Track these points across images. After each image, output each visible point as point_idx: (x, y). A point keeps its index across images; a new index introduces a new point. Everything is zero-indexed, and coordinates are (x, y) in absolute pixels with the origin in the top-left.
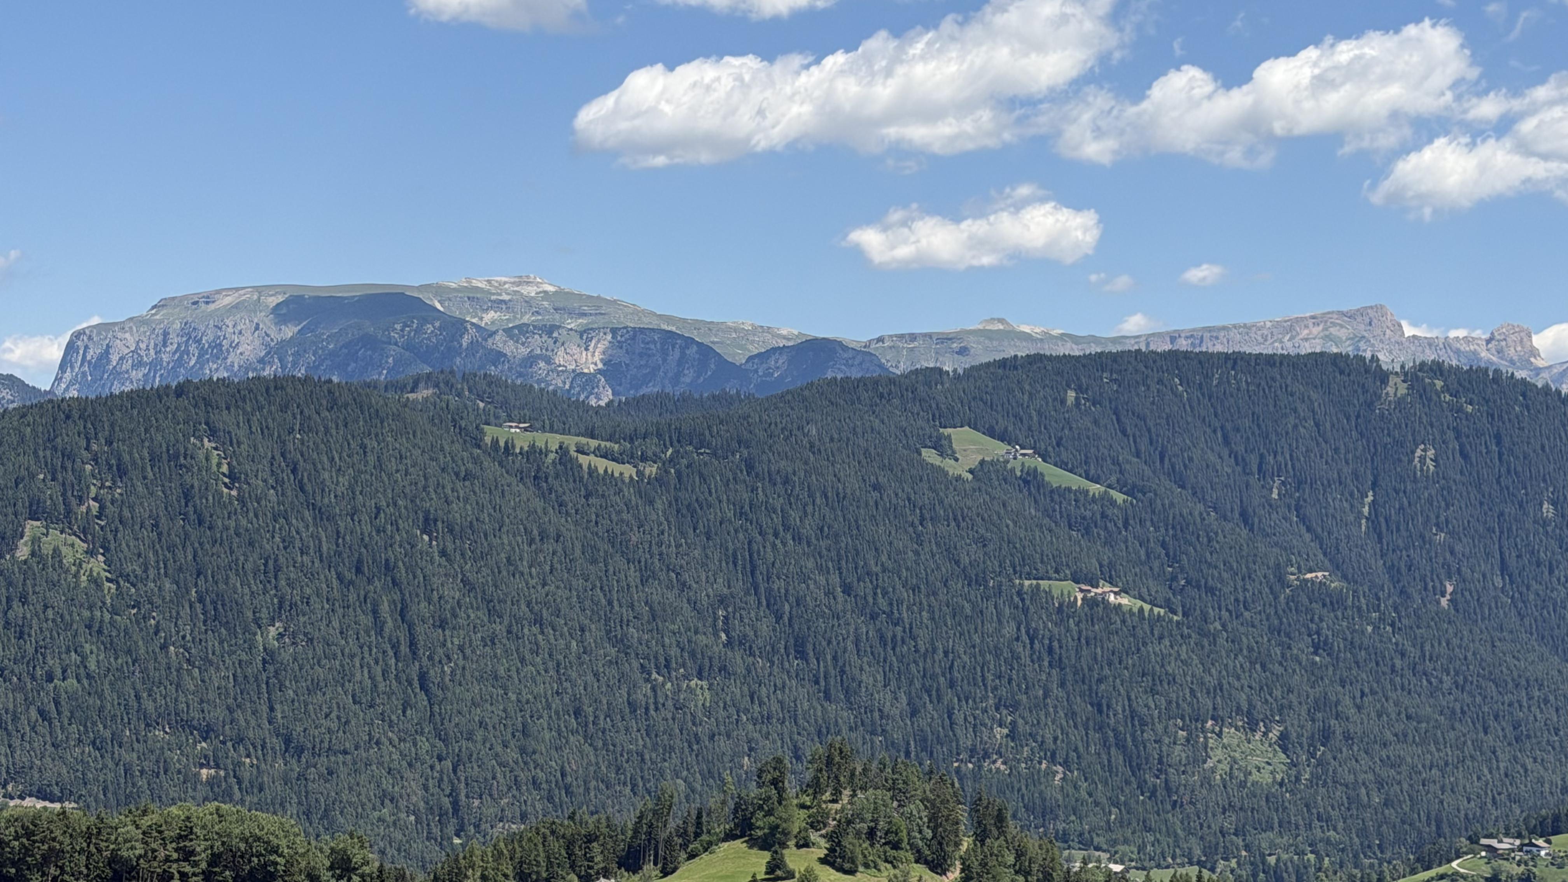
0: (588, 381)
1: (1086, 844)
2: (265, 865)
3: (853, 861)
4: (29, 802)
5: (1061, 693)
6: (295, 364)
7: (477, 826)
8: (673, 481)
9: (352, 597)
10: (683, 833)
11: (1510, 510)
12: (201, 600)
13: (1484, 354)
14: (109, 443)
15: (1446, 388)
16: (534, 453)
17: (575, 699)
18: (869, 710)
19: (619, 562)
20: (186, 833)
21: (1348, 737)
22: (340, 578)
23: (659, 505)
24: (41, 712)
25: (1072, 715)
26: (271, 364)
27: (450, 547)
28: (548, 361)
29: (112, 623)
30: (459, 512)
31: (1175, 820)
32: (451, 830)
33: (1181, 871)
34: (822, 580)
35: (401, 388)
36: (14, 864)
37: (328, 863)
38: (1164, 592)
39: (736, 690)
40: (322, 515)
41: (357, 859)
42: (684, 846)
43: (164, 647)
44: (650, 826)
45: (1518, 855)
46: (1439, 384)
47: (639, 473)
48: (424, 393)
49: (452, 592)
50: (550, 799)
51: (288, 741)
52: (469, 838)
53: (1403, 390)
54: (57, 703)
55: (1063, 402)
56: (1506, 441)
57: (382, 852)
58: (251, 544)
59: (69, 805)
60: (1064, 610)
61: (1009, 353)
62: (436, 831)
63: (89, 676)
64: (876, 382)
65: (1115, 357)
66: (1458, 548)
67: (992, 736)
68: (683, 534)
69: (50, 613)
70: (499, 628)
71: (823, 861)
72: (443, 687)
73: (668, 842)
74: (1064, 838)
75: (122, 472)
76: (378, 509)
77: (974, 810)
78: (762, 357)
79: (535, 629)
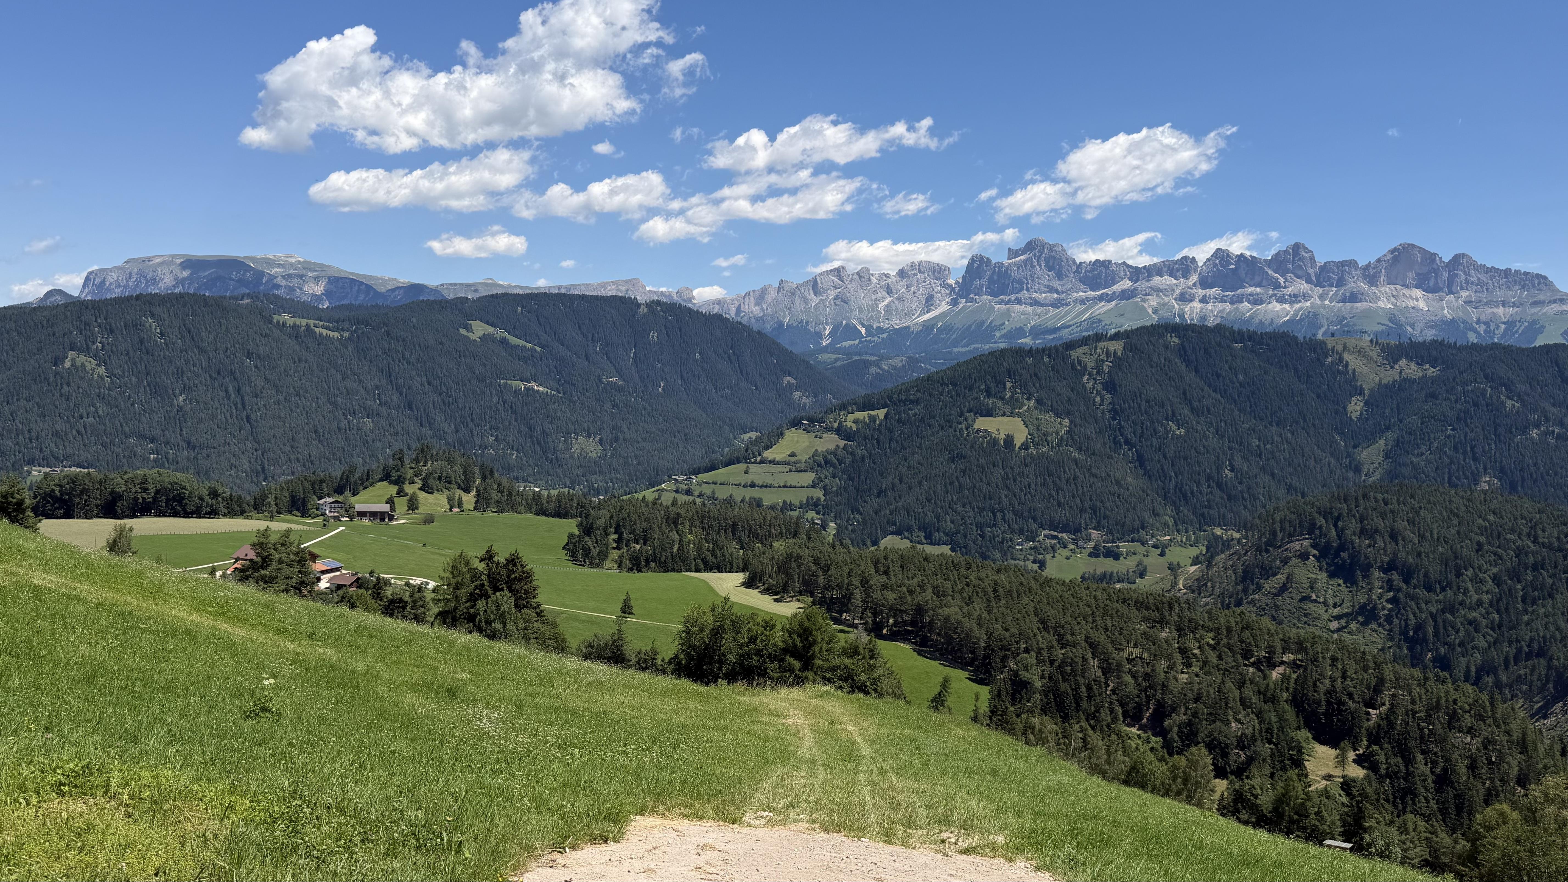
0: (319, 298)
1: (525, 481)
2: (180, 494)
3: (432, 489)
4: (73, 469)
5: (516, 423)
6: (189, 288)
7: (273, 477)
8: (356, 340)
9: (216, 385)
10: (361, 479)
11: (684, 356)
12: (149, 385)
13: (675, 297)
14: (106, 319)
15: (662, 310)
16: (295, 327)
17: (315, 426)
18: (439, 430)
19: (333, 371)
20: (145, 481)
21: (624, 440)
22: (210, 376)
23: (350, 348)
24: (78, 432)
25: (520, 432)
26: (178, 287)
27: (259, 365)
28: (301, 289)
29: (109, 395)
30: (261, 350)
31: (559, 471)
32: (261, 478)
33: (562, 490)
34: (419, 380)
35: (236, 299)
36: (67, 494)
37: (207, 493)
38: (556, 385)
39: (383, 422)
40: (202, 351)
41: (220, 491)
42: (362, 484)
43: (133, 405)
44: (347, 476)
45: (685, 482)
46: (659, 308)
47: (341, 336)
48: (246, 301)
49: (260, 383)
50: (304, 466)
51: (189, 443)
52: (269, 482)
53: (646, 310)
54: (85, 428)
55: (516, 312)
56: (683, 330)
57: (231, 488)
58: (171, 362)
59: (91, 470)
60: (517, 392)
61: (495, 292)
62: (255, 479)
63: (99, 417)
64: (441, 302)
65: (537, 295)
66: (666, 370)
67: (488, 440)
68: (360, 360)
69: (81, 390)
70: (281, 398)
71: (420, 489)
72: (256, 421)
73: (355, 483)
74: (517, 479)
75: (112, 331)
76: (227, 349)
77: (481, 468)
78: (393, 290)
79: (297, 398)
